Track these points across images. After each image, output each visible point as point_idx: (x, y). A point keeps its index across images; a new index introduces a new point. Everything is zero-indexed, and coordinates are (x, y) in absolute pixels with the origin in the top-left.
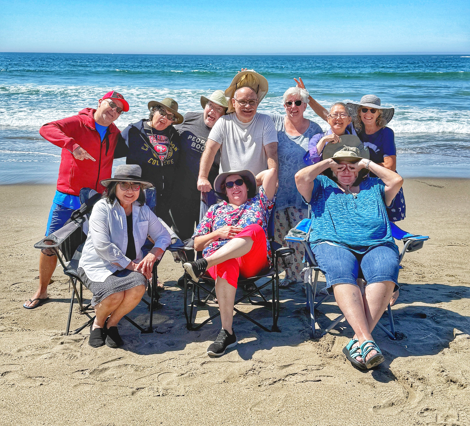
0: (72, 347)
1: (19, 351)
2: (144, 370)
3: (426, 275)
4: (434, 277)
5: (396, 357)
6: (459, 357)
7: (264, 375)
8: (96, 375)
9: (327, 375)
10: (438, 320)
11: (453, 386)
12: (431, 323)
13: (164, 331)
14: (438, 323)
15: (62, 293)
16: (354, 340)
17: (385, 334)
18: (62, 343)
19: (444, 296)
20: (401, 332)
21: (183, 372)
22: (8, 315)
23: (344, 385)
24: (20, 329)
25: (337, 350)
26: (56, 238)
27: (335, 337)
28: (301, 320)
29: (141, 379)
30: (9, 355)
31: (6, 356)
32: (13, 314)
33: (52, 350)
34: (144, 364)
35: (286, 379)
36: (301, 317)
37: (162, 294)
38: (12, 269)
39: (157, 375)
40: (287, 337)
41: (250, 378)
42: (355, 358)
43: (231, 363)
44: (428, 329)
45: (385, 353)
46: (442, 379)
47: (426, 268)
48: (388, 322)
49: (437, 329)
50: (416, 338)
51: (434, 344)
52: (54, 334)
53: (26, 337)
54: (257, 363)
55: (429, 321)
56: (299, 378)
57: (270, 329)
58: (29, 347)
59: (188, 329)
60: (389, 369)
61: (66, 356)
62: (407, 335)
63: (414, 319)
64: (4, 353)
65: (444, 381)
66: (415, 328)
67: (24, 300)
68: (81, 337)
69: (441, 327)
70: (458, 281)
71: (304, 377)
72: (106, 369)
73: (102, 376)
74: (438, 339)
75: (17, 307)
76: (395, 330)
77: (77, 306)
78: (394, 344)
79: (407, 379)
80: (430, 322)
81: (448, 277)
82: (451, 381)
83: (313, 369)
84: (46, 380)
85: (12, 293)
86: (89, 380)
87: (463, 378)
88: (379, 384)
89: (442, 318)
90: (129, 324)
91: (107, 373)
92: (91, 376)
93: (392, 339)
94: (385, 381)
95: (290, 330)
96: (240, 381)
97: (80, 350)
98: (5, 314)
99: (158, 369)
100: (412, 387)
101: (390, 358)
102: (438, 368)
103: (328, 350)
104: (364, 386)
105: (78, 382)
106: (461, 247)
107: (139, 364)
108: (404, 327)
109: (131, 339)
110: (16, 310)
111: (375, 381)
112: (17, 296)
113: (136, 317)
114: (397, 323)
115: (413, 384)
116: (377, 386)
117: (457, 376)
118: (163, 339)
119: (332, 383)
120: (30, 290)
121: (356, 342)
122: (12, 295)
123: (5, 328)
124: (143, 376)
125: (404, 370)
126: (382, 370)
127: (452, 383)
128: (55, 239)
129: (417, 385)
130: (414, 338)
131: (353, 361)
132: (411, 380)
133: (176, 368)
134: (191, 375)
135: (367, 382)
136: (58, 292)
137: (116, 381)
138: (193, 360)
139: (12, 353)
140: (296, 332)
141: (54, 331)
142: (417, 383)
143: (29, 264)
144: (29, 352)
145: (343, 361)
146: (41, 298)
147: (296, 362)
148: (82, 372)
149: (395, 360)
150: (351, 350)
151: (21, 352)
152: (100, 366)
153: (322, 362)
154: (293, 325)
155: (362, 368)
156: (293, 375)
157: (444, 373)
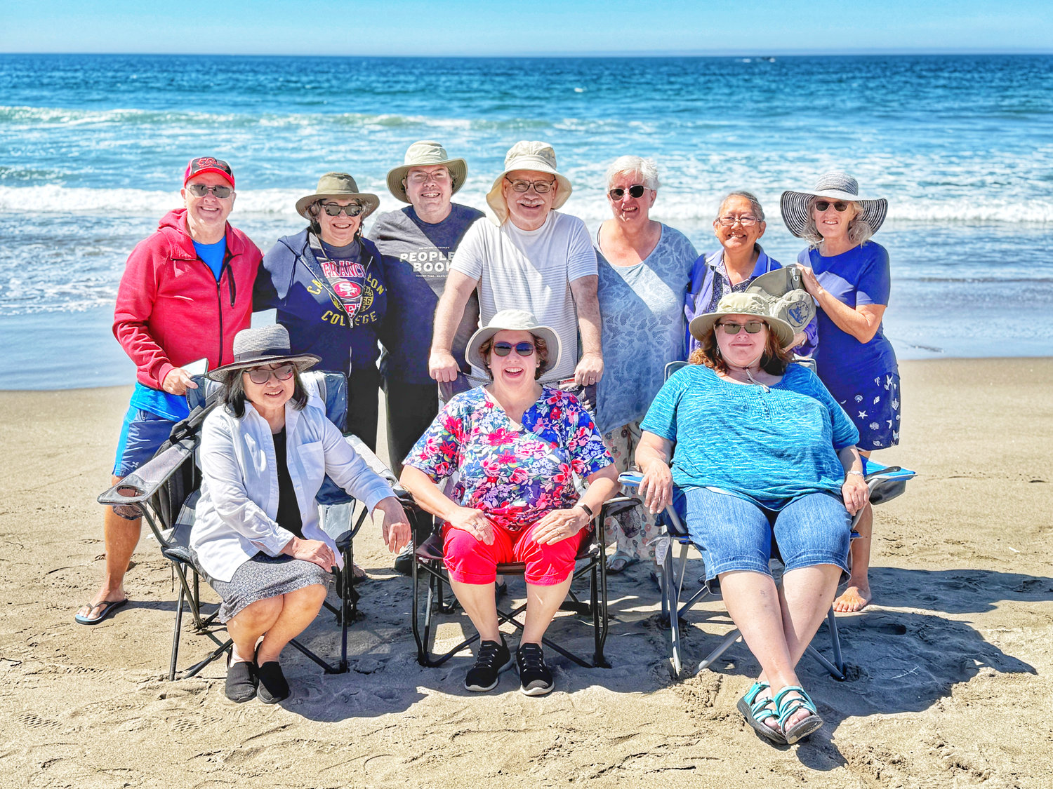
0: (183, 704)
1: (74, 715)
2: (336, 752)
3: (903, 542)
4: (921, 546)
5: (845, 717)
6: (974, 716)
7: (579, 756)
8: (238, 764)
9: (707, 756)
10: (930, 637)
11: (961, 775)
12: (915, 644)
13: (372, 669)
14: (930, 643)
15: (154, 589)
16: (759, 685)
17: (822, 670)
18: (163, 697)
19: (942, 587)
20: (855, 663)
21: (416, 755)
22: (45, 638)
23: (742, 775)
24: (72, 667)
25: (726, 703)
26: (143, 482)
27: (722, 677)
28: (652, 641)
29: (331, 770)
30: (55, 724)
31: (49, 726)
32: (55, 637)
33: (143, 712)
34: (333, 738)
35: (625, 765)
36: (652, 634)
37: (362, 588)
38: (47, 539)
39: (362, 761)
40: (625, 677)
41: (552, 766)
42: (763, 721)
43: (512, 734)
44: (910, 658)
45: (822, 709)
46: (939, 762)
47: (904, 527)
48: (828, 643)
49: (928, 658)
50: (886, 676)
51: (922, 690)
52: (145, 678)
53: (87, 686)
54: (563, 734)
55: (912, 640)
56: (650, 762)
57: (589, 661)
58: (95, 706)
59: (422, 664)
60: (832, 741)
61: (172, 724)
62: (866, 670)
63: (882, 636)
64: (44, 719)
65: (944, 766)
66: (884, 654)
67: (77, 605)
68: (202, 685)
69: (936, 653)
70: (970, 554)
71: (662, 760)
72: (257, 750)
73: (250, 764)
74: (931, 679)
75: (63, 620)
76: (843, 661)
77: (188, 617)
78: (841, 689)
79: (869, 763)
80: (914, 642)
81: (950, 545)
82: (958, 766)
83: (678, 743)
84: (135, 777)
85: (51, 592)
86: (223, 773)
87: (982, 760)
88: (812, 773)
89: (938, 633)
90: (298, 656)
91: (260, 758)
92: (228, 766)
93: (838, 679)
94: (825, 767)
95: (629, 663)
96: (532, 770)
97: (202, 711)
98: (40, 636)
99: (363, 748)
100: (878, 778)
101: (833, 717)
102: (931, 738)
103: (708, 704)
104: (783, 777)
105: (202, 778)
106: (975, 481)
107: (324, 740)
108: (862, 652)
109: (305, 686)
110: (62, 628)
111: (805, 768)
112: (61, 596)
113: (312, 639)
114: (845, 645)
115: (882, 774)
116: (810, 776)
117: (969, 755)
118: (370, 686)
119: (717, 773)
120: (85, 584)
121: (763, 688)
122: (51, 596)
123: (41, 667)
124: (334, 763)
125: (863, 744)
126: (818, 744)
127: (960, 770)
128: (139, 485)
129: (889, 775)
130: (880, 677)
131: (759, 728)
132: (877, 764)
133: (400, 746)
134: (431, 759)
135: (789, 769)
136: (147, 589)
137: (279, 774)
138: (434, 729)
139: (59, 719)
140: (643, 667)
141: (145, 671)
142: (890, 770)
143: (80, 528)
144: (94, 717)
145: (739, 726)
146: (110, 600)
147: (643, 729)
148: (208, 758)
149: (843, 722)
150: (754, 706)
151: (80, 718)
152: (244, 745)
153: (697, 729)
154: (634, 653)
155: (778, 741)
156: (639, 756)
157: (944, 750)
